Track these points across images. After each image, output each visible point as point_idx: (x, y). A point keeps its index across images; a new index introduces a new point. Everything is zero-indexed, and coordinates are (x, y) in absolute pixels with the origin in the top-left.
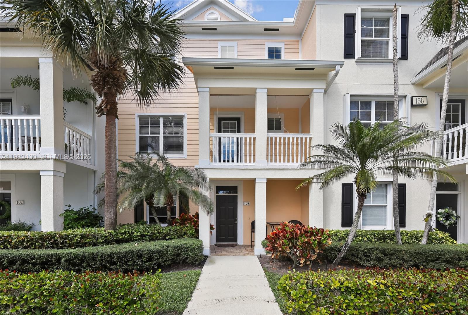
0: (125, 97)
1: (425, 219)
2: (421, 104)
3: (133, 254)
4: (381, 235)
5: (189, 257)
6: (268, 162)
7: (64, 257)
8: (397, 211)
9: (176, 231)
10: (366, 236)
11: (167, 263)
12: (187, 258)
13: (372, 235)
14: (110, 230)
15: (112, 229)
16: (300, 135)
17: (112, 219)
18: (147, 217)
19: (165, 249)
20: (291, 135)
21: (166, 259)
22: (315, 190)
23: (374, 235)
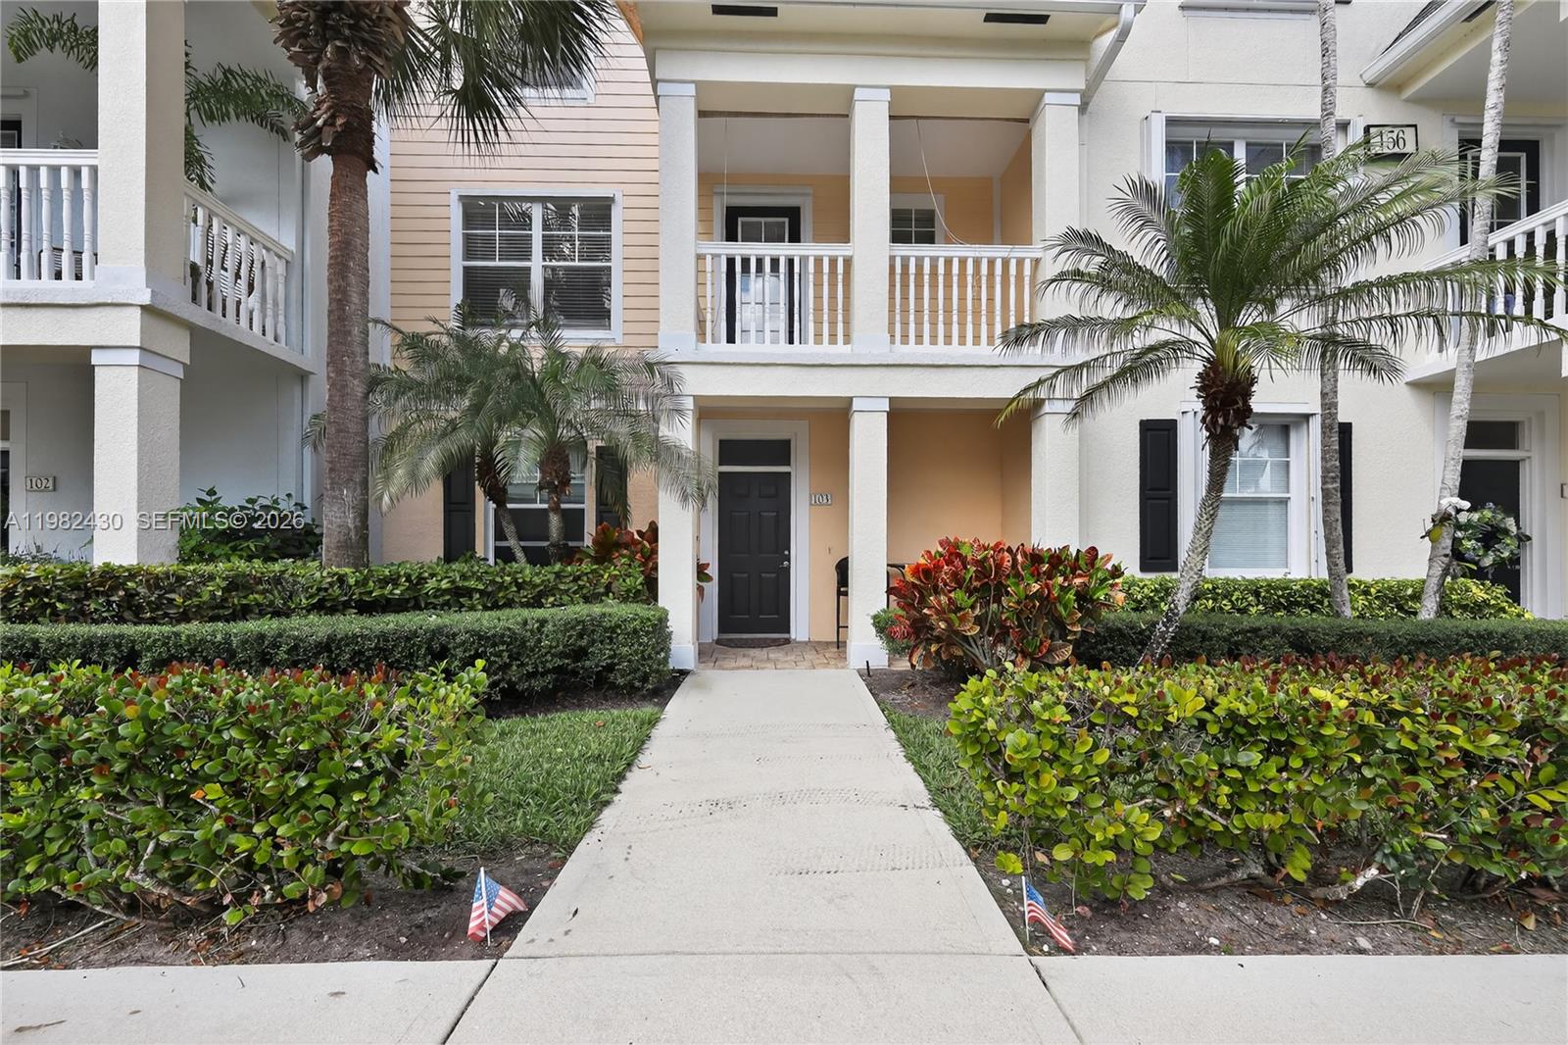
0: (414, 119)
1: (1428, 533)
2: (1396, 150)
3: (414, 644)
4: (1280, 593)
5: (619, 664)
6: (893, 342)
7: (149, 649)
8: (1335, 504)
9: (576, 579)
10: (1227, 596)
11: (537, 684)
12: (610, 668)
13: (1250, 592)
14: (338, 566)
15: (347, 565)
16: (998, 252)
17: (350, 529)
18: (485, 544)
19: (532, 631)
20: (969, 251)
21: (536, 667)
22: (1052, 440)
23: (1257, 594)
